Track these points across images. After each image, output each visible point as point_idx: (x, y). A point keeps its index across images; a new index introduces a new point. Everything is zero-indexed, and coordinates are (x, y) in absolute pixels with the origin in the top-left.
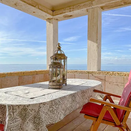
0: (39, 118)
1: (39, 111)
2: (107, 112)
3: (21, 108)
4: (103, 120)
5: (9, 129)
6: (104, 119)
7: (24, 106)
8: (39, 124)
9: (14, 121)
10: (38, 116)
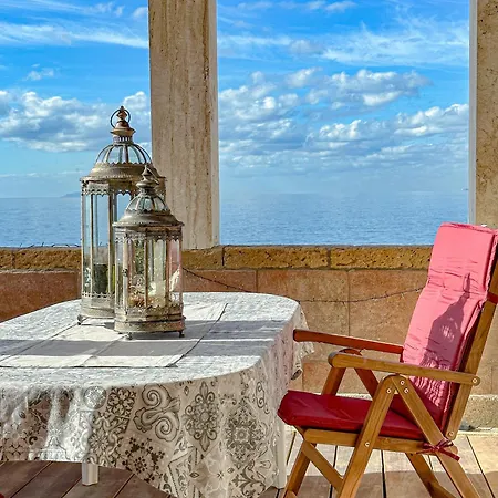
0: (252, 425)
1: (247, 400)
2: (397, 398)
3: (195, 391)
4: (380, 435)
5: (174, 472)
6: (385, 433)
7: (204, 382)
8: (251, 445)
9: (182, 441)
10: (246, 419)
